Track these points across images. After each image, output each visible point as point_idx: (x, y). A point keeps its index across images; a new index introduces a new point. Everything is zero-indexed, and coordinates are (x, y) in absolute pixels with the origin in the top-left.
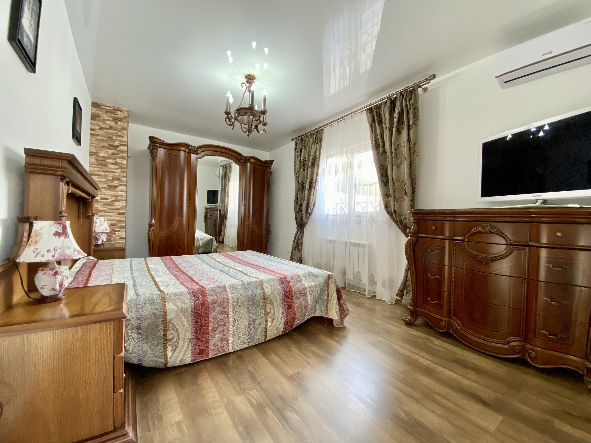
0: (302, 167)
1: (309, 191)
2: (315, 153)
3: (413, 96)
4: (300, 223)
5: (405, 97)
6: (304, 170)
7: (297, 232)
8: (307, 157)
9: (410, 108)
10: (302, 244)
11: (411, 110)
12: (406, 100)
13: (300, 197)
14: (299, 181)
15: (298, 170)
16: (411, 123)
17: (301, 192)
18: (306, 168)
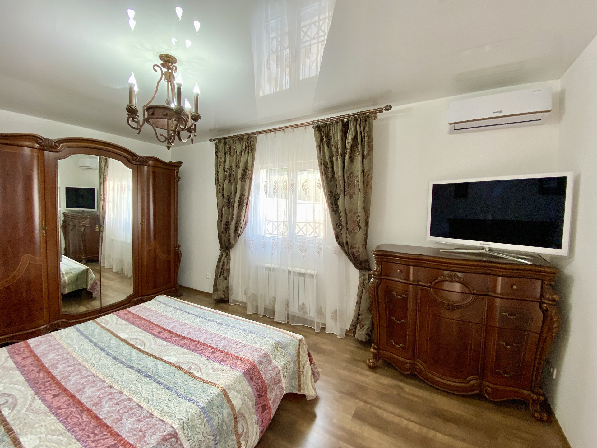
0: (228, 177)
1: (238, 208)
2: (246, 163)
3: (367, 123)
4: (226, 245)
5: (359, 122)
6: (230, 181)
7: (221, 255)
8: (234, 165)
9: (364, 136)
10: (228, 270)
11: (366, 139)
12: (360, 126)
13: (225, 214)
14: (223, 195)
15: (222, 181)
16: (365, 153)
17: (227, 208)
18: (232, 180)
